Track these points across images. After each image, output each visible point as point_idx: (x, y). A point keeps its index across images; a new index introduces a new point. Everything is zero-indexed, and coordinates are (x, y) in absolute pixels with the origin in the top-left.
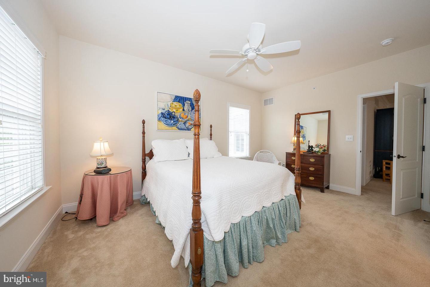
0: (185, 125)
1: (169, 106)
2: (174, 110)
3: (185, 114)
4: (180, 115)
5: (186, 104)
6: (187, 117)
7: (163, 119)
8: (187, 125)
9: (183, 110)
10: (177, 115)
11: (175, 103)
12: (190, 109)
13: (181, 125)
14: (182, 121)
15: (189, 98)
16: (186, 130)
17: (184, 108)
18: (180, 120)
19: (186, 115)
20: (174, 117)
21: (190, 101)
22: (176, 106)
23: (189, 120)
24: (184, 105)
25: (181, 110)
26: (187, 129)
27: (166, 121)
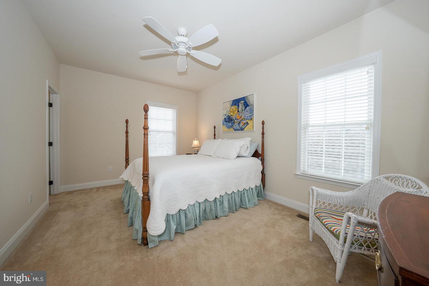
0: (239, 125)
1: (229, 111)
2: (232, 114)
3: (239, 115)
4: (236, 116)
5: (240, 105)
6: (241, 117)
7: (225, 123)
8: (241, 125)
9: (238, 111)
10: (234, 117)
11: (232, 107)
12: (244, 108)
13: (236, 126)
14: (237, 122)
15: (243, 98)
16: (240, 130)
17: (238, 109)
18: (236, 121)
20: (231, 120)
21: (243, 100)
22: (233, 109)
23: (243, 120)
24: (238, 106)
25: (237, 112)
27: (227, 124)
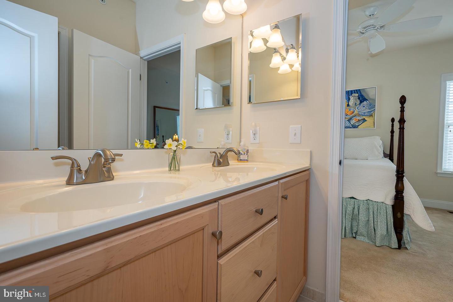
0: (350, 122)
3: (350, 110)
5: (351, 98)
6: (353, 112)
8: (353, 122)
9: (348, 105)
12: (358, 102)
15: (356, 90)
16: (350, 128)
17: (348, 103)
19: (352, 110)
21: (357, 93)
23: (356, 116)
24: (349, 100)
26: (352, 127)
